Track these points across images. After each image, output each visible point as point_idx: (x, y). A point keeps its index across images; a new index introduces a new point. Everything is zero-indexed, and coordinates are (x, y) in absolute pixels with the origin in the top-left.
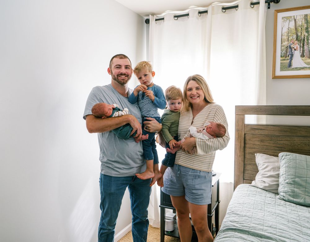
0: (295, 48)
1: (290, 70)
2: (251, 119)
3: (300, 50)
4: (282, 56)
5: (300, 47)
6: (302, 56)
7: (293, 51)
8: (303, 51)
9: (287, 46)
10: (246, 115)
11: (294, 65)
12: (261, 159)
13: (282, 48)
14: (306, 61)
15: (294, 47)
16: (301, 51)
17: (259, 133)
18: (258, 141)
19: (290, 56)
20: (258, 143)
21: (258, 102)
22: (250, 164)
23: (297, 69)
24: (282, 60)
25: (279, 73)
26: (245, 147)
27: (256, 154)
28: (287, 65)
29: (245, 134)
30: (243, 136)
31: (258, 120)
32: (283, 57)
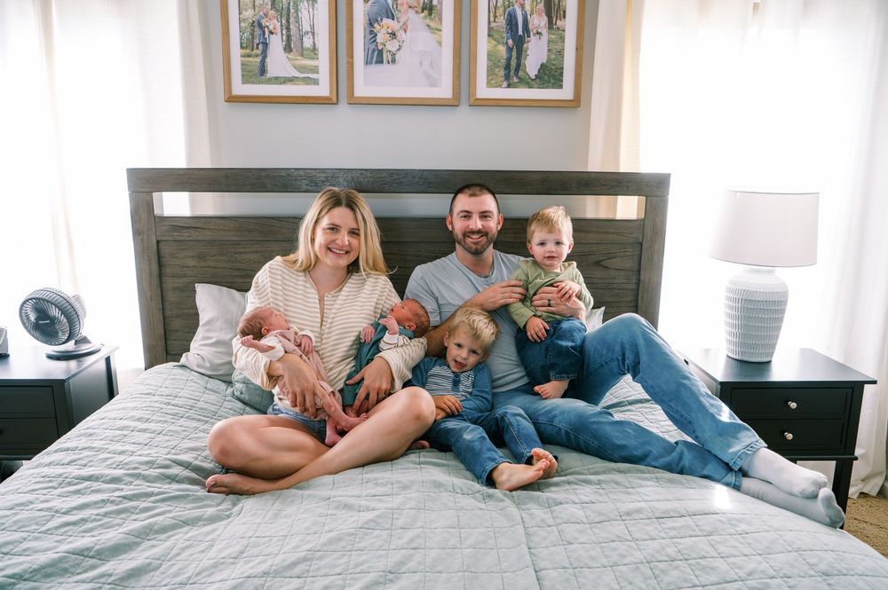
0: (271, 27)
1: (263, 83)
2: (176, 204)
3: (282, 35)
4: (244, 45)
5: (282, 26)
6: (288, 48)
7: (267, 36)
8: (289, 37)
9: (254, 22)
10: (165, 194)
11: (273, 70)
12: (208, 299)
13: (243, 25)
14: (297, 62)
15: (267, 24)
16: (284, 38)
17: (191, 238)
18: (193, 257)
19: (261, 47)
20: (191, 263)
21: (189, 160)
22: (178, 316)
23: (278, 80)
24: (244, 57)
25: (240, 89)
26: (160, 275)
27: (196, 285)
28: (257, 70)
29: (158, 242)
30: (155, 248)
31: (193, 204)
32: (246, 48)
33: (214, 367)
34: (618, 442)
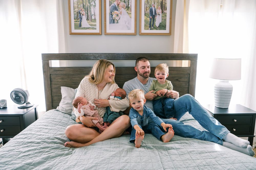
0: (83, 13)
1: (80, 29)
2: (55, 64)
3: (86, 15)
4: (75, 19)
5: (86, 13)
6: (88, 19)
7: (81, 16)
8: (88, 16)
9: (78, 12)
10: (52, 61)
11: (83, 26)
12: (64, 91)
13: (75, 13)
14: (90, 23)
15: (82, 12)
16: (87, 16)
17: (59, 73)
18: (60, 79)
19: (80, 19)
20: (60, 80)
21: (59, 51)
22: (56, 96)
23: (85, 28)
24: (75, 22)
25: (74, 31)
26: (51, 84)
27: (61, 87)
28: (79, 25)
29: (50, 75)
30: (49, 76)
31: (60, 64)
32: (76, 19)
33: (66, 111)
34: (185, 131)
